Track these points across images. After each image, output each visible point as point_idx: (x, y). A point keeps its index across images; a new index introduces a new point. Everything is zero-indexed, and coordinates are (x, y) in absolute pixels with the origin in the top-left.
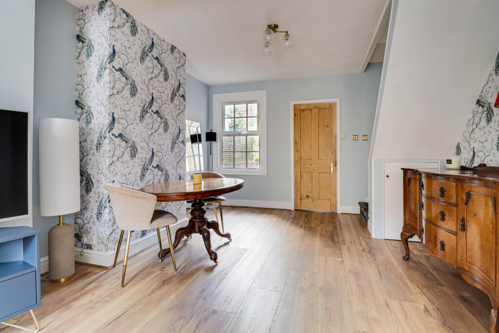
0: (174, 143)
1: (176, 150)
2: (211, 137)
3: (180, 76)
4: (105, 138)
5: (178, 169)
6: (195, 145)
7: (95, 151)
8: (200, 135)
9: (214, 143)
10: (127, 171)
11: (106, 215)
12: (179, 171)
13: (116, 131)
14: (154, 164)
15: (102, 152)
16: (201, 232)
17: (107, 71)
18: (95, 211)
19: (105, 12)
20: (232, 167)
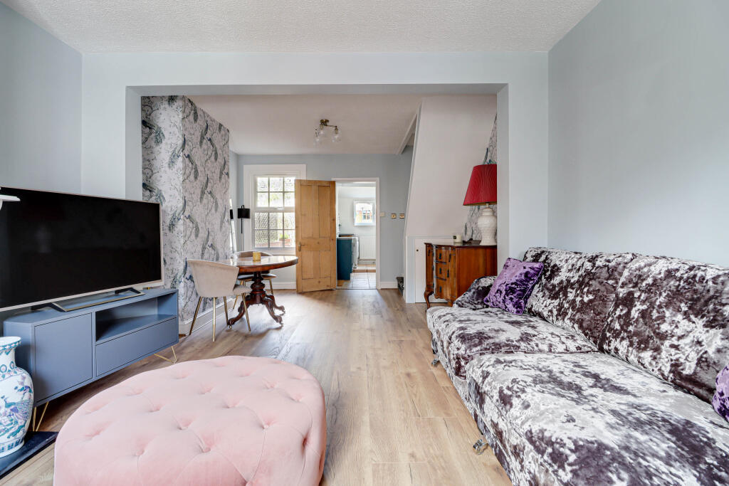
1: (223, 229)
4: (179, 220)
5: (225, 248)
7: (167, 231)
8: (232, 212)
9: (245, 220)
10: (193, 250)
13: (187, 214)
14: (210, 243)
15: (175, 233)
17: (180, 159)
18: (169, 286)
19: (176, 104)
20: (267, 246)
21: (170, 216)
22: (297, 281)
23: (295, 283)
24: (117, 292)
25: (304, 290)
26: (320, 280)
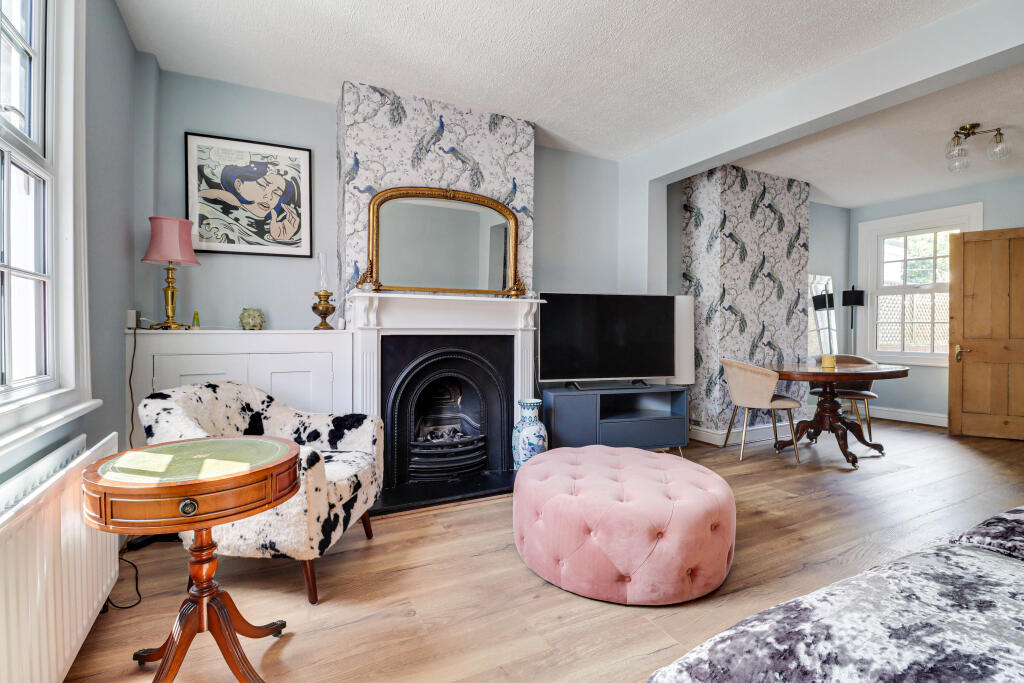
0: (791, 313)
1: (794, 322)
2: (854, 298)
3: (801, 217)
4: (715, 312)
5: (796, 349)
6: (823, 313)
7: (704, 325)
8: (831, 297)
9: (859, 309)
10: (735, 348)
11: (716, 392)
12: (798, 352)
13: (726, 304)
14: (765, 340)
15: (712, 326)
16: (833, 429)
17: (719, 240)
18: (704, 387)
19: (715, 177)
20: (899, 350)
21: (708, 308)
22: (950, 414)
23: (946, 416)
24: (634, 382)
25: (965, 433)
26: (1009, 419)
